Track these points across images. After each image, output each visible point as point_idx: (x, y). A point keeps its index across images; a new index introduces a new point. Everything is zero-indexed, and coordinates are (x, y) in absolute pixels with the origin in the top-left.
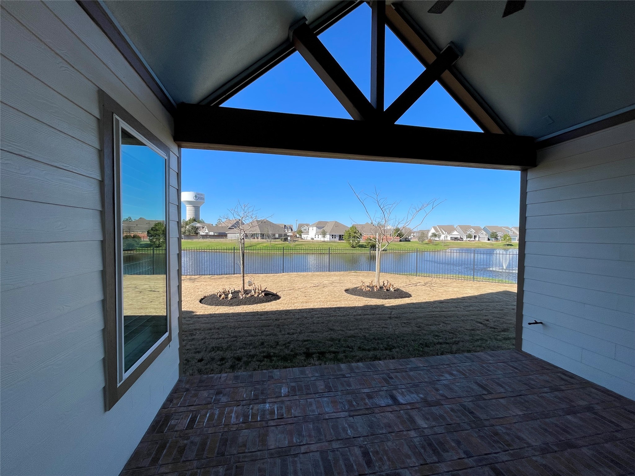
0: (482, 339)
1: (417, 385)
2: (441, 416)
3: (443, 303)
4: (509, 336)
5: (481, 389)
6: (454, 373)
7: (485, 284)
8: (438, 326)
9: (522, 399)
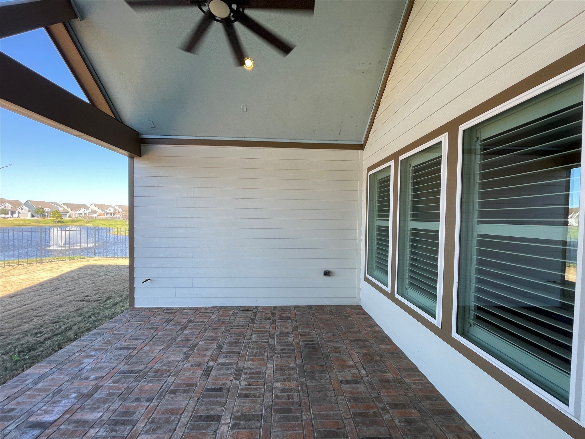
0: (94, 314)
1: (58, 391)
2: (110, 395)
3: (15, 296)
4: (116, 301)
5: (126, 351)
6: (92, 354)
7: (58, 263)
8: (31, 323)
9: (156, 338)
